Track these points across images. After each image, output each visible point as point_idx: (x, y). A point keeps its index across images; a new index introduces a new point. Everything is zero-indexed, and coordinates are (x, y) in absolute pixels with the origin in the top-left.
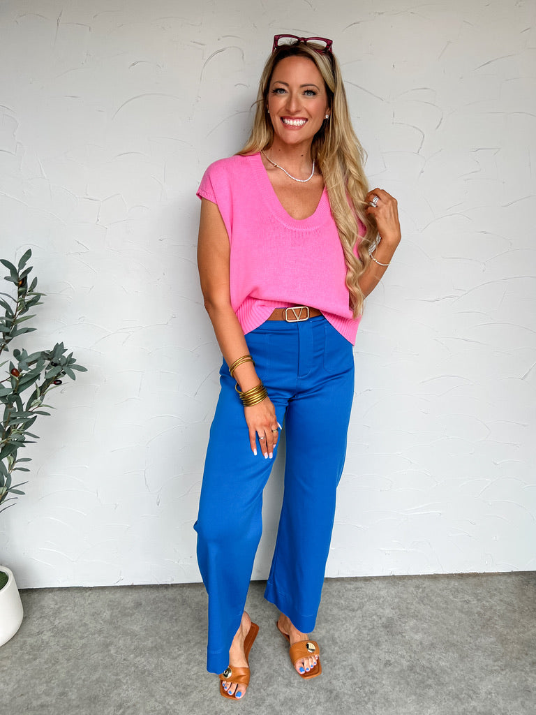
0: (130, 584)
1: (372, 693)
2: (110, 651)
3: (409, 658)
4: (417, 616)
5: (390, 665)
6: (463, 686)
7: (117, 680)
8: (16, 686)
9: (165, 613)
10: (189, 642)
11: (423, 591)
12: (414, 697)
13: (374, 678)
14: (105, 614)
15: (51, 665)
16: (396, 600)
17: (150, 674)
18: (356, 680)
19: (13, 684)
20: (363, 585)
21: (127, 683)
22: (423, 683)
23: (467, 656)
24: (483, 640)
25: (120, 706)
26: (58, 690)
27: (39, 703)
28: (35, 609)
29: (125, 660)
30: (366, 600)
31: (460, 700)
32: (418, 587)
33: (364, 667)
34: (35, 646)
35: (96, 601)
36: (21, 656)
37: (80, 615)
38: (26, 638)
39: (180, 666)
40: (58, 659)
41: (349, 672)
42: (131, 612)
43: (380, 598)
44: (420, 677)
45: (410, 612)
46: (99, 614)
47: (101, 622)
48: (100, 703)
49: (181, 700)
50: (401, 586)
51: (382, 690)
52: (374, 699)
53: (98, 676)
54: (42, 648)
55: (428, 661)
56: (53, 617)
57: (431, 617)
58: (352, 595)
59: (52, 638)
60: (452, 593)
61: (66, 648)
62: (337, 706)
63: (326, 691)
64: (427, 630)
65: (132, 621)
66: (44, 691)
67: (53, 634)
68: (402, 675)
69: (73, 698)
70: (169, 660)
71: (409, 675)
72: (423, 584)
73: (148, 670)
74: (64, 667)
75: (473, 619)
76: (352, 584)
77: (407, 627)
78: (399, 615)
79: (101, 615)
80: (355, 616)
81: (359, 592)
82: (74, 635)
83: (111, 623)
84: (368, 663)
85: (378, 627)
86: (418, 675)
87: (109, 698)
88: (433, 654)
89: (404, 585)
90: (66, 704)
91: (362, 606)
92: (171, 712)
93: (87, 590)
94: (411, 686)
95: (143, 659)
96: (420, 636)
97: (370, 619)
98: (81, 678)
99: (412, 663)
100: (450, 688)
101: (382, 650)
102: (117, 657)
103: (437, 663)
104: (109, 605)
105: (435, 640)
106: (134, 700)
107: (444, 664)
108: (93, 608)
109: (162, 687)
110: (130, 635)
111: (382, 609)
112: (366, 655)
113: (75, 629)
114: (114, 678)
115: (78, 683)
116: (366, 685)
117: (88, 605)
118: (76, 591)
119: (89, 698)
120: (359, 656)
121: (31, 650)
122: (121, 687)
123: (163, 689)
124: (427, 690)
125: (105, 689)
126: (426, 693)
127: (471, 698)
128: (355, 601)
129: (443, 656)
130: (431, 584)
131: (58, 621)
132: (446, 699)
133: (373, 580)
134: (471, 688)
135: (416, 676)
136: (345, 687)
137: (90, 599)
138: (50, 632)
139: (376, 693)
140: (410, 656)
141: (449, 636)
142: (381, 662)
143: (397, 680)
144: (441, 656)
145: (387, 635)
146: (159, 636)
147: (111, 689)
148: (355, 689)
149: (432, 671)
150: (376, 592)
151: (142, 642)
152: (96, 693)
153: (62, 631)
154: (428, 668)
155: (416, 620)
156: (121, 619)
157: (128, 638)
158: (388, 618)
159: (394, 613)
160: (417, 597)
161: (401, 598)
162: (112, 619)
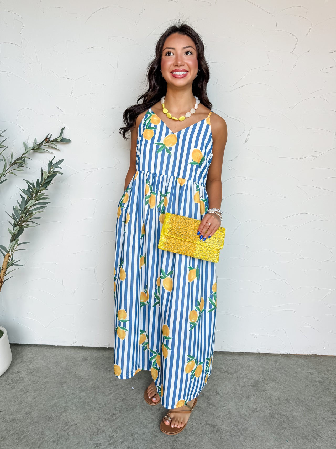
0: (81, 346)
1: (243, 430)
2: (63, 387)
3: (270, 408)
4: (276, 380)
5: (257, 411)
6: (310, 430)
7: (66, 406)
9: (102, 366)
10: (117, 385)
11: (280, 364)
12: (274, 435)
13: (245, 419)
14: (63, 363)
15: (23, 393)
16: (261, 369)
17: (89, 404)
18: (232, 420)
20: (238, 358)
21: (72, 409)
22: (281, 426)
23: (312, 410)
24: (323, 400)
25: (66, 424)
26: (25, 410)
27: (11, 418)
28: (18, 356)
29: (73, 393)
30: (240, 367)
31: (308, 440)
32: (276, 362)
33: (238, 412)
34: (14, 380)
35: (58, 355)
36: (5, 386)
37: (47, 362)
38: (9, 374)
39: (109, 401)
40: (28, 390)
41: (227, 414)
42: (80, 363)
43: (250, 367)
44: (279, 422)
45: (271, 377)
46: (59, 363)
47: (60, 368)
48: (53, 421)
49: (109, 424)
50: (264, 360)
51: (251, 429)
52: (245, 434)
53: (53, 403)
54: (19, 382)
55: (284, 411)
56: (29, 363)
57: (285, 382)
58: (230, 364)
59: (26, 376)
60: (300, 367)
61: (35, 383)
62: (218, 437)
63: (211, 426)
64: (283, 390)
65: (80, 369)
66: (16, 410)
67: (27, 373)
68: (265, 419)
69: (35, 416)
70: (103, 396)
71: (270, 420)
72: (280, 360)
73: (88, 402)
74: (32, 395)
75: (316, 385)
76: (230, 357)
77: (269, 387)
78: (263, 379)
79: (60, 364)
80: (232, 377)
81: (235, 362)
82: (41, 375)
83: (66, 369)
84: (241, 409)
85: (248, 385)
86: (277, 420)
87: (59, 418)
88: (287, 406)
89: (266, 360)
90: (30, 420)
91: (237, 371)
92: (101, 431)
93: (53, 348)
94: (272, 427)
95: (85, 394)
96: (278, 394)
97: (243, 380)
98: (42, 403)
99: (272, 411)
100: (300, 431)
101: (251, 401)
102: (68, 391)
103: (290, 413)
104: (66, 358)
105: (289, 397)
106: (76, 421)
107: (295, 414)
108: (56, 359)
109: (96, 414)
110: (78, 378)
111: (251, 374)
112: (240, 404)
113: (42, 371)
114: (64, 405)
115: (40, 406)
116: (239, 424)
117: (52, 357)
118: (45, 348)
119: (46, 417)
120: (234, 404)
121: (11, 382)
122: (68, 412)
123: (97, 415)
124: (284, 431)
125: (58, 412)
126: (283, 433)
127: (316, 440)
128: (232, 367)
129: (295, 409)
130: (285, 360)
131: (31, 365)
132: (298, 438)
133: (245, 355)
134: (316, 433)
135: (275, 421)
136: (224, 424)
137: (54, 354)
138: (26, 372)
139: (246, 430)
140: (271, 407)
141: (299, 395)
142: (250, 409)
143: (262, 423)
144: (293, 409)
145: (255, 391)
146: (97, 380)
147: (61, 412)
148: (231, 426)
149: (287, 418)
150: (247, 363)
151: (85, 383)
152: (50, 414)
153: (34, 372)
154: (284, 416)
155: (275, 383)
156: (73, 368)
157: (76, 380)
158: (255, 380)
159: (259, 377)
160: (275, 368)
161: (264, 368)
162: (67, 367)
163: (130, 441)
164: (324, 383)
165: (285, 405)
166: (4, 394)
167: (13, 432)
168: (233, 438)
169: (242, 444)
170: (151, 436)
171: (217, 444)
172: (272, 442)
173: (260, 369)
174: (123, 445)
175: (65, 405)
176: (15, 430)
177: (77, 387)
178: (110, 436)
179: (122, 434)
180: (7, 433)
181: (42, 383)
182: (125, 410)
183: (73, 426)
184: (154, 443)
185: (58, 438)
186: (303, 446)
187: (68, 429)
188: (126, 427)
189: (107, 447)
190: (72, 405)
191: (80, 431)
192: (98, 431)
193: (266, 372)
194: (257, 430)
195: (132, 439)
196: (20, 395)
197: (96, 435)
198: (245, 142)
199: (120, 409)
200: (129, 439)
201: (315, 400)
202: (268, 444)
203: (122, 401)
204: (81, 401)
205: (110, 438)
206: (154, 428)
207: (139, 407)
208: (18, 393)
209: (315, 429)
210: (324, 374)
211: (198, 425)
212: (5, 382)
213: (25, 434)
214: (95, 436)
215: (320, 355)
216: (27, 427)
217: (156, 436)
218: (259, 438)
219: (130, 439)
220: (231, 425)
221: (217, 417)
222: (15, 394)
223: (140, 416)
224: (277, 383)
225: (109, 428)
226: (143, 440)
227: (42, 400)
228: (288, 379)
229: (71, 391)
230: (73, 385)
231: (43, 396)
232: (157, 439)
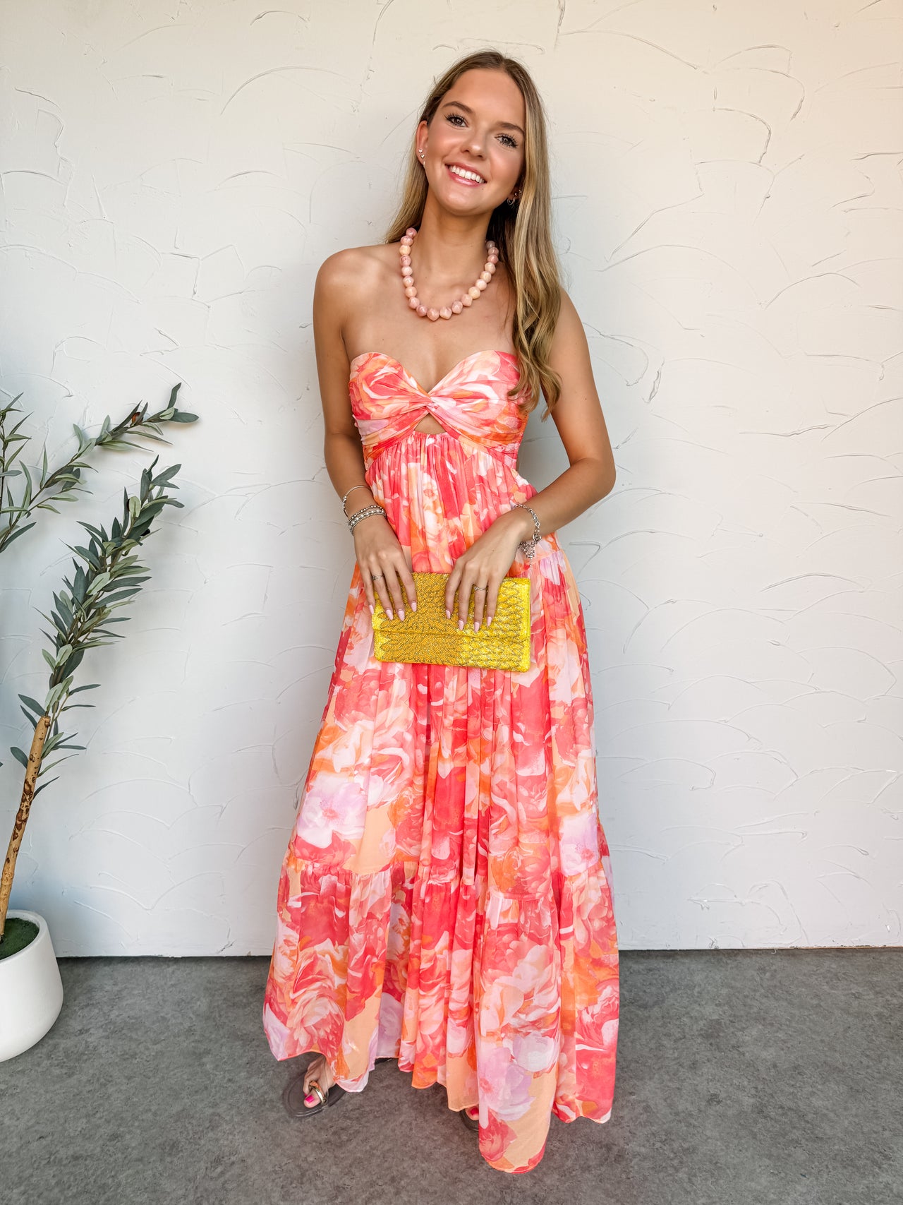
0: (244, 953)
1: (686, 1151)
2: (202, 1065)
3: (753, 1092)
4: (764, 1019)
5: (719, 1102)
6: (861, 1144)
7: (214, 1114)
8: (33, 1121)
11: (773, 977)
12: (767, 1162)
13: (689, 1125)
14: (199, 1003)
15: (97, 1086)
16: (724, 991)
17: (274, 1107)
18: (654, 1128)
19: (26, 1117)
20: (662, 965)
21: (232, 1120)
22: (784, 1136)
23: (864, 1090)
24: (892, 1063)
25: (218, 1161)
26: (105, 1131)
27: (70, 1153)
28: (78, 991)
29: (230, 1080)
30: (668, 989)
31: (858, 1169)
32: (762, 970)
33: (670, 1106)
34: (72, 1052)
35: (185, 982)
36: (47, 1069)
37: (156, 1002)
38: (59, 1039)
40: (111, 1076)
41: (641, 1114)
42: (244, 1001)
43: (695, 987)
44: (778, 1126)
45: (752, 1011)
46: (189, 1003)
47: (191, 1015)
48: (181, 1154)
49: (330, 1155)
50: (732, 968)
51: (705, 1148)
52: (691, 1162)
53: (180, 1108)
54: (85, 1057)
55: (791, 1097)
56: (108, 1006)
57: (789, 1021)
58: (641, 981)
59: (104, 1040)
60: (827, 980)
61: (128, 1058)
62: (621, 1174)
63: (600, 1145)
64: (785, 1043)
65: (245, 1015)
66: (81, 1132)
67: (106, 1034)
68: (742, 1122)
69: (133, 1145)
71: (756, 1122)
72: (773, 964)
73: (271, 1100)
74: (121, 1090)
75: (870, 1026)
76: (641, 963)
77: (747, 1037)
78: (730, 1016)
79: (193, 1005)
80: (649, 1017)
81: (655, 977)
82: (142, 1036)
83: (208, 1018)
84: (676, 1099)
85: (693, 1035)
86: (773, 1122)
87: (197, 1147)
88: (798, 1085)
89: (736, 967)
90: (119, 1155)
91: (661, 999)
92: (311, 1175)
93: (171, 963)
94: (760, 1141)
95: (262, 1081)
96: (772, 1054)
97: (677, 1023)
98: (150, 1110)
99: (760, 1100)
100: (836, 1147)
101: (702, 1075)
102: (216, 1075)
103: (806, 1101)
104: (206, 989)
105: (801, 1061)
106: (243, 1152)
107: (820, 1103)
108: (180, 992)
109: (295, 1130)
110: (242, 1040)
111: (699, 1005)
112: (673, 1085)
113: (145, 1026)
114: (209, 1111)
115: (144, 1118)
116: (673, 1137)
117: (170, 988)
118: (150, 964)
119: (162, 1146)
120: (659, 1086)
121: (65, 1060)
122: (220, 1128)
123: (297, 1134)
124: (793, 1149)
125: (193, 1130)
126: (790, 1156)
127: (880, 1168)
128: (647, 990)
129: (818, 1090)
130: (787, 964)
131: (116, 1012)
132: (830, 1167)
133: (678, 957)
134: (877, 1149)
135: (769, 1125)
136: (635, 1139)
137: (174, 978)
138: (101, 1030)
139: (693, 1152)
140: (756, 1088)
141: (828, 1054)
142: (701, 1097)
143: (733, 1130)
144: (814, 1090)
145: (711, 1050)
147: (203, 1131)
148: (654, 1144)
149: (800, 1116)
150: (685, 977)
151: (262, 1052)
152: (174, 1138)
153: (122, 1029)
154: (792, 1109)
155: (763, 1025)
156: (226, 1013)
157: (237, 1043)
158: (711, 1020)
159: (721, 1013)
160: (762, 986)
161: (732, 988)
162: (212, 1012)
163: (390, 1195)
164: (892, 1020)
165: (793, 1083)
166: (46, 1092)
167: (77, 1188)
168: (661, 1175)
169: (685, 1189)
170: (445, 1180)
171: (618, 1192)
172: (764, 1181)
173: (722, 992)
175: (211, 1111)
176: (83, 1185)
177: (240, 1062)
178: (336, 1184)
179: (365, 1180)
180: (62, 1191)
181: (147, 1057)
182: (371, 1116)
183: (236, 1166)
185: (198, 1198)
186: (845, 1185)
187: (222, 1173)
188: (375, 1161)
190: (230, 1109)
191: (255, 1176)
192: (303, 1175)
193: (738, 998)
194: (722, 1150)
195: (392, 1190)
196: (89, 1091)
197: (299, 1185)
198: (650, 399)
199: (358, 1115)
200: (386, 1191)
201: (871, 1063)
202: (753, 1184)
204: (252, 1098)
205: (335, 1192)
206: (449, 1158)
207: (406, 1105)
208: (85, 1086)
209: (873, 1141)
210: (891, 997)
211: (567, 1145)
212: (48, 1059)
213: (109, 1194)
214: (296, 1187)
215: (877, 946)
216: (113, 1173)
217: (456, 1181)
218: (728, 1171)
219: (390, 1192)
220: (652, 1141)
221: (615, 1123)
222: (78, 1089)
223: (411, 1129)
224: (769, 1027)
225: (330, 1166)
226: (424, 1191)
227: (150, 1102)
228: (797, 1012)
229: (224, 1073)
230: (228, 1059)
231: (151, 1091)
232: (460, 1187)
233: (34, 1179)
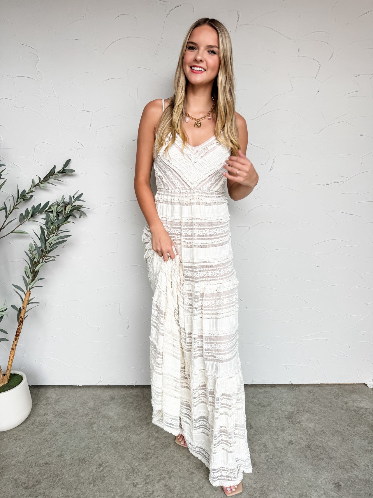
0: (107, 384)
1: (280, 462)
2: (92, 428)
3: (306, 440)
4: (310, 411)
5: (293, 444)
6: (347, 460)
7: (98, 447)
8: (28, 449)
9: (131, 405)
10: (148, 424)
11: (314, 395)
12: (311, 467)
13: (281, 452)
14: (90, 404)
15: (52, 436)
16: (295, 400)
17: (121, 444)
18: (268, 454)
19: (26, 448)
20: (270, 390)
21: (105, 449)
22: (317, 457)
23: (348, 439)
24: (359, 429)
25: (101, 465)
26: (57, 453)
27: (44, 462)
29: (104, 434)
30: (273, 399)
31: (346, 469)
32: (309, 392)
33: (274, 445)
34: (42, 423)
35: (84, 395)
37: (73, 403)
39: (142, 440)
40: (57, 432)
41: (263, 448)
42: (108, 403)
43: (283, 399)
44: (315, 453)
47: (88, 409)
48: (86, 463)
49: (144, 463)
51: (287, 461)
52: (282, 467)
53: (85, 445)
54: (47, 425)
55: (320, 442)
56: (55, 404)
57: (320, 412)
58: (263, 396)
60: (334, 396)
61: (63, 425)
62: (256, 471)
64: (318, 421)
65: (108, 409)
66: (47, 454)
67: (54, 415)
68: (301, 451)
69: (68, 459)
70: (135, 435)
71: (306, 451)
72: (313, 390)
73: (120, 442)
74: (62, 438)
75: (351, 414)
76: (263, 389)
77: (303, 419)
78: (297, 410)
79: (87, 404)
80: (266, 410)
81: (267, 394)
82: (68, 417)
84: (276, 442)
85: (283, 418)
86: (313, 451)
87: (93, 460)
88: (323, 437)
89: (299, 391)
90: (63, 463)
91: (270, 403)
92: (137, 471)
93: (78, 388)
94: (308, 459)
95: (116, 434)
96: (313, 425)
97: (277, 413)
98: (73, 445)
99: (308, 443)
100: (337, 461)
101: (286, 433)
102: (98, 432)
103: (326, 443)
104: (93, 398)
105: (324, 428)
106: (110, 462)
107: (331, 444)
108: (82, 399)
110: (107, 418)
111: (285, 406)
112: (275, 437)
113: (69, 413)
114: (96, 446)
115: (71, 448)
116: (275, 457)
117: (78, 397)
118: (70, 388)
119: (79, 459)
120: (270, 437)
121: (39, 426)
122: (101, 453)
123: (131, 455)
124: (321, 462)
125: (90, 453)
126: (320, 464)
127: (354, 469)
128: (265, 400)
129: (331, 439)
130: (319, 390)
131: (58, 407)
132: (335, 468)
133: (277, 387)
134: (353, 462)
136: (261, 458)
137: (79, 394)
138: (52, 414)
139: (283, 463)
140: (307, 438)
141: (334, 425)
142: (286, 441)
143: (298, 455)
144: (329, 439)
145: (289, 423)
146: (128, 419)
147: (94, 454)
148: (268, 460)
149: (323, 449)
150: (280, 395)
151: (115, 423)
152: (83, 456)
153: (61, 414)
154: (321, 447)
155: (310, 414)
156: (101, 408)
157: (106, 420)
158: (289, 412)
159: (293, 409)
160: (309, 398)
161: (298, 399)
162: (95, 407)
163: (167, 479)
165: (321, 436)
166: (33, 438)
168: (271, 471)
169: (280, 477)
170: (188, 473)
171: (254, 478)
172: (310, 474)
174: (161, 484)
176: (49, 474)
177: (107, 427)
178: (146, 474)
179: (158, 473)
180: (41, 476)
181: (71, 425)
182: (159, 448)
183: (108, 467)
184: (192, 480)
185: (94, 479)
187: (103, 470)
188: (161, 466)
189: (144, 486)
190: (104, 445)
191: (115, 471)
192: (134, 471)
193: (300, 403)
194: (294, 462)
195: (168, 477)
196: (49, 438)
198: (271, 170)
199: (154, 448)
200: (166, 477)
201: (351, 429)
202: (306, 475)
203: (155, 439)
204: (112, 441)
205: (146, 477)
206: (190, 465)
207: (172, 444)
208: (47, 436)
209: (351, 459)
212: (33, 425)
213: (60, 477)
214: (131, 475)
216: (61, 470)
217: (192, 473)
218: (296, 470)
221: (253, 451)
222: (45, 437)
223: (175, 454)
224: (312, 414)
225: (144, 468)
226: (180, 477)
227: (73, 442)
228: (323, 409)
229: (101, 431)
230: (102, 426)
231: (73, 438)
232: (194, 475)
233: (30, 472)
